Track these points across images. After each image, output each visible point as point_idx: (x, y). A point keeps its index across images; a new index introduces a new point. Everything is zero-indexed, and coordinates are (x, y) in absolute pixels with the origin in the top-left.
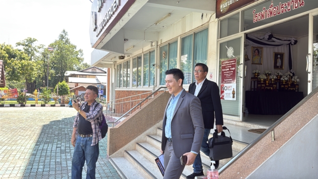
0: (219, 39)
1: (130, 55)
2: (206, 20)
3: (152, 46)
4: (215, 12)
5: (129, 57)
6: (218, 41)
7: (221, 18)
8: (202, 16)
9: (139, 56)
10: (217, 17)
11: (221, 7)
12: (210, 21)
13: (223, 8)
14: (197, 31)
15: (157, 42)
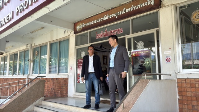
0: (76, 47)
1: (8, 52)
2: (67, 34)
3: (27, 47)
4: (73, 30)
5: (6, 54)
6: (75, 48)
7: (77, 34)
8: (65, 31)
9: (15, 53)
10: (75, 33)
11: (77, 28)
12: (70, 35)
13: (78, 29)
14: (61, 40)
15: (31, 45)
